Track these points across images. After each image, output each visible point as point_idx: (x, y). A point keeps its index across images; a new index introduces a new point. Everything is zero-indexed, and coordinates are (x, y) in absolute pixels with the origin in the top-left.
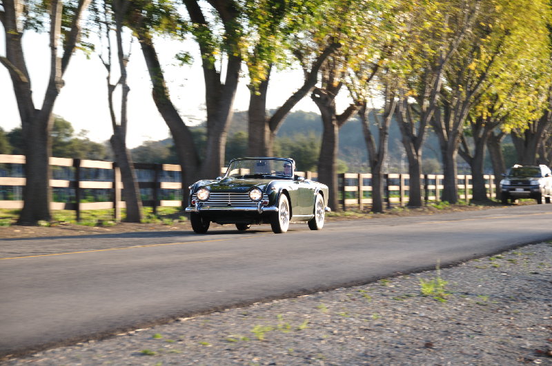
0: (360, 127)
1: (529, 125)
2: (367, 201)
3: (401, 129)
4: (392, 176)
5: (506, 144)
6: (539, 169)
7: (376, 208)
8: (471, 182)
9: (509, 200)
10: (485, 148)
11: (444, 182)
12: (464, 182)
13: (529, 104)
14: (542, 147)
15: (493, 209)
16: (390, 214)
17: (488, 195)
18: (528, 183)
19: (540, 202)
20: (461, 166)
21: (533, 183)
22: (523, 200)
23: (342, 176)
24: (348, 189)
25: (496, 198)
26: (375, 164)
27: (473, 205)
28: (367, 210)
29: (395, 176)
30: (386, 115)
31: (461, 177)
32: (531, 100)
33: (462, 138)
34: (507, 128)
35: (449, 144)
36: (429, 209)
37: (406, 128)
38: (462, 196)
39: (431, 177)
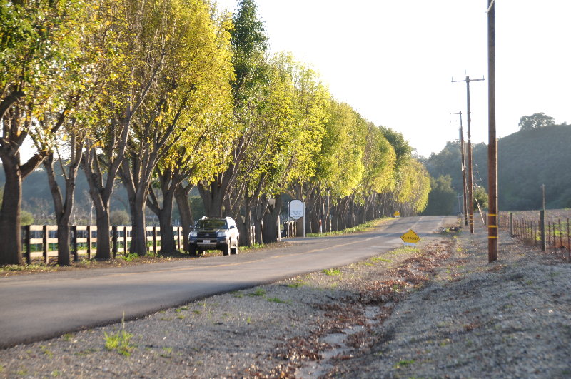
0: (46, 178)
1: (215, 177)
2: (53, 254)
3: (88, 180)
4: (79, 228)
5: (193, 195)
6: (226, 221)
7: (63, 261)
8: (160, 233)
9: (197, 252)
10: (174, 199)
11: (133, 234)
12: (153, 233)
13: (215, 157)
14: (227, 200)
15: (181, 260)
16: (77, 266)
17: (177, 247)
18: (215, 235)
19: (226, 253)
20: (150, 217)
21: (220, 235)
22: (210, 251)
23: (27, 228)
24: (33, 241)
25: (184, 249)
26: (62, 216)
27: (162, 257)
28: (52, 263)
29: (84, 228)
30: (73, 166)
31: (150, 229)
32: (216, 153)
33: (150, 189)
34: (194, 181)
35: (137, 196)
36: (118, 261)
37: (94, 180)
38: (151, 248)
39: (120, 228)
